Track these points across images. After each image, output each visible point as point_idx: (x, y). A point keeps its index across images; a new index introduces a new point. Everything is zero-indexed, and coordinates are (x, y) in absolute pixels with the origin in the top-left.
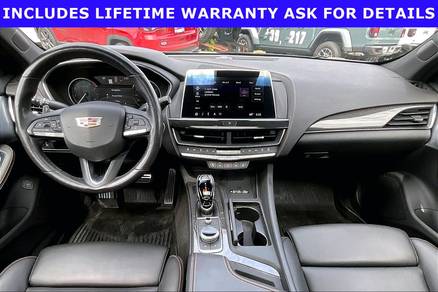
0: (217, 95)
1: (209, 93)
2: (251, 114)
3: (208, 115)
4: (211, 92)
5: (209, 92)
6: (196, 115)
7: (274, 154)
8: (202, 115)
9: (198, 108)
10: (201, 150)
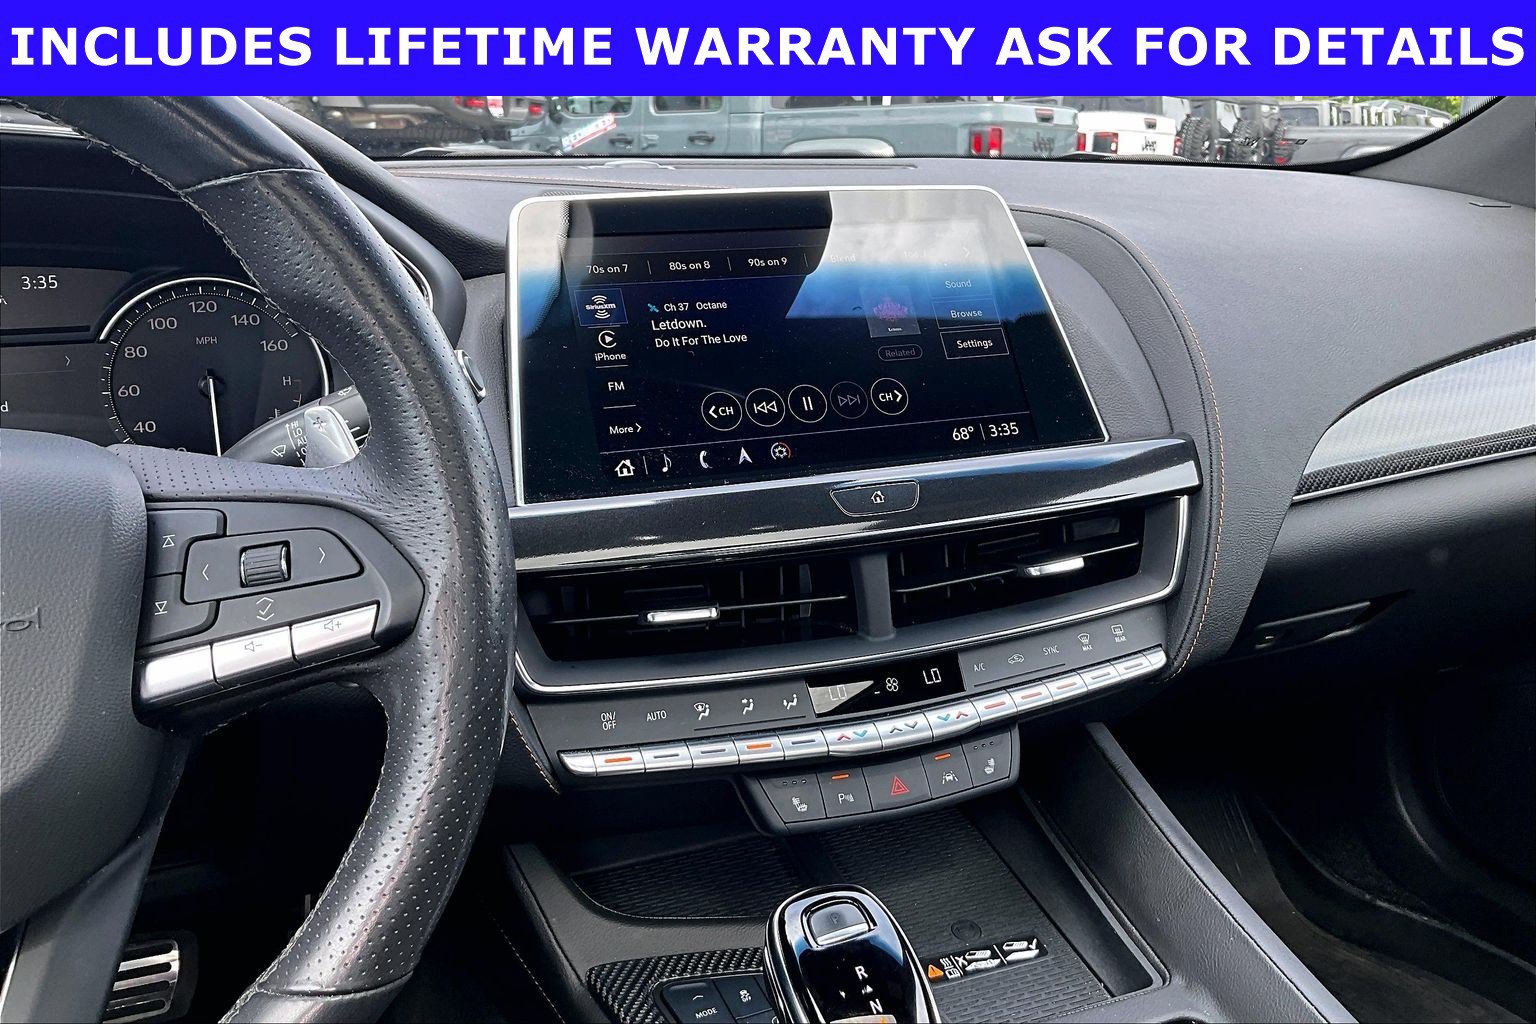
0: (733, 339)
1: (678, 333)
2: (962, 434)
3: (705, 465)
4: (691, 324)
5: (676, 325)
6: (625, 473)
7: (1156, 660)
8: (665, 470)
9: (631, 429)
10: (703, 711)
